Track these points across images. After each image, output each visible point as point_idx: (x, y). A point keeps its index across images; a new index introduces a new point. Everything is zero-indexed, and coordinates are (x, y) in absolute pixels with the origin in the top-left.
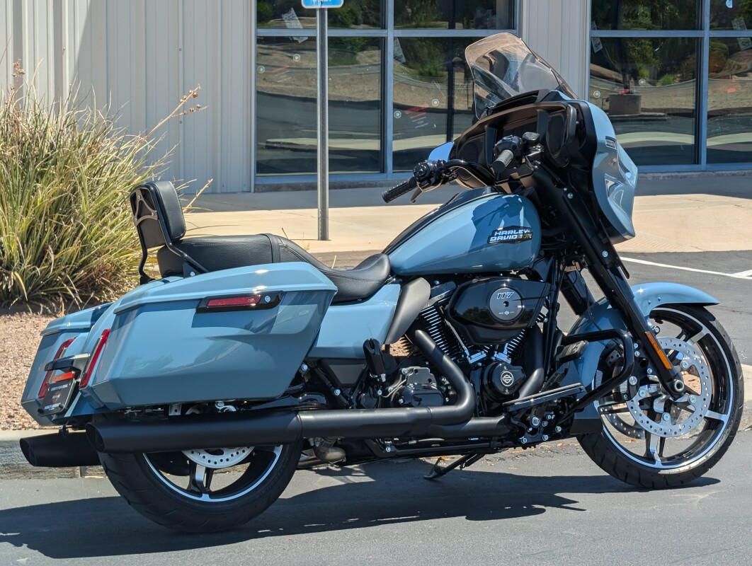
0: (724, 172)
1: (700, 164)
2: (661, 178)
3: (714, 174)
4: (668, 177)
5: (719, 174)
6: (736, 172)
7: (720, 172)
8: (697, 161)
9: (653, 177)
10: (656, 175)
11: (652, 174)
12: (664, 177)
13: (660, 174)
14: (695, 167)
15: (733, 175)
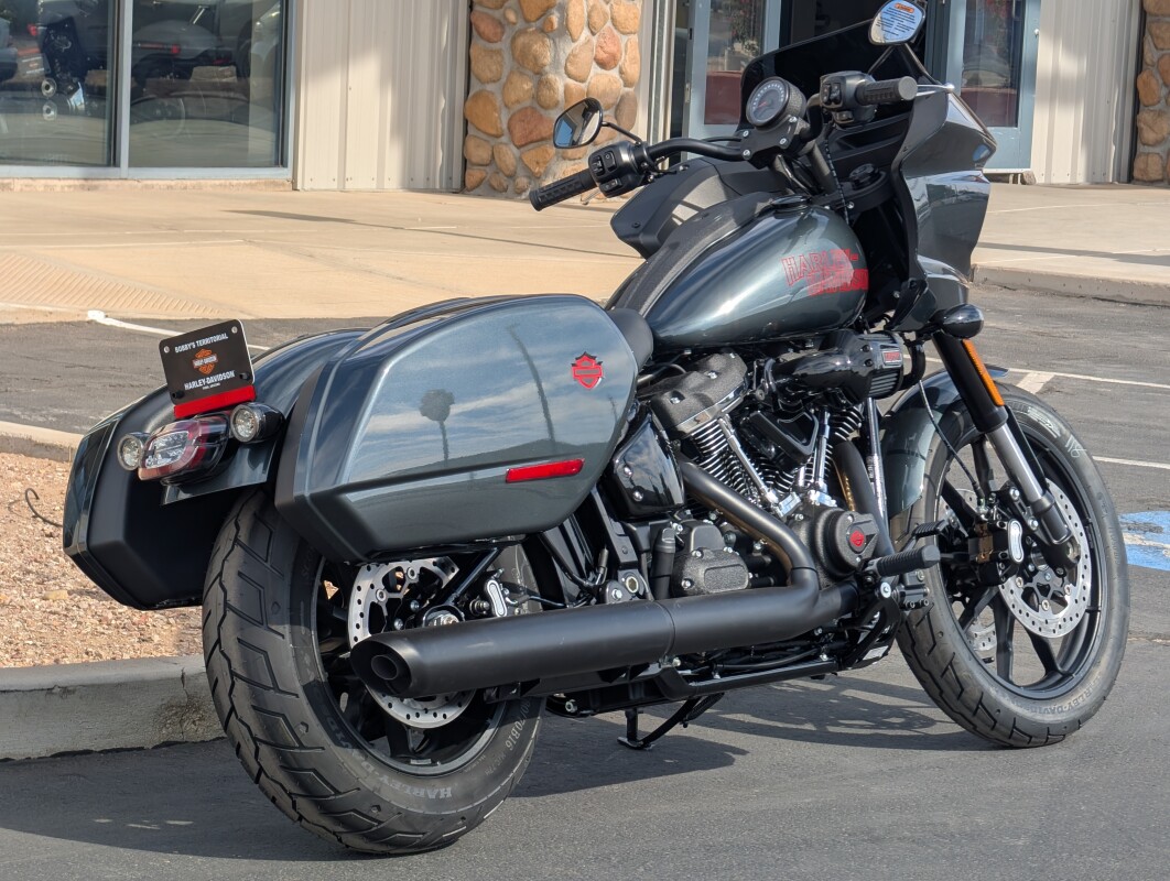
0: (155, 182)
1: (119, 166)
2: (58, 189)
3: (140, 185)
4: (70, 187)
5: (146, 186)
6: (173, 183)
7: (149, 182)
8: (113, 161)
9: (46, 186)
10: (50, 182)
11: (43, 182)
12: (62, 187)
13: (56, 182)
14: (112, 170)
15: (170, 187)
